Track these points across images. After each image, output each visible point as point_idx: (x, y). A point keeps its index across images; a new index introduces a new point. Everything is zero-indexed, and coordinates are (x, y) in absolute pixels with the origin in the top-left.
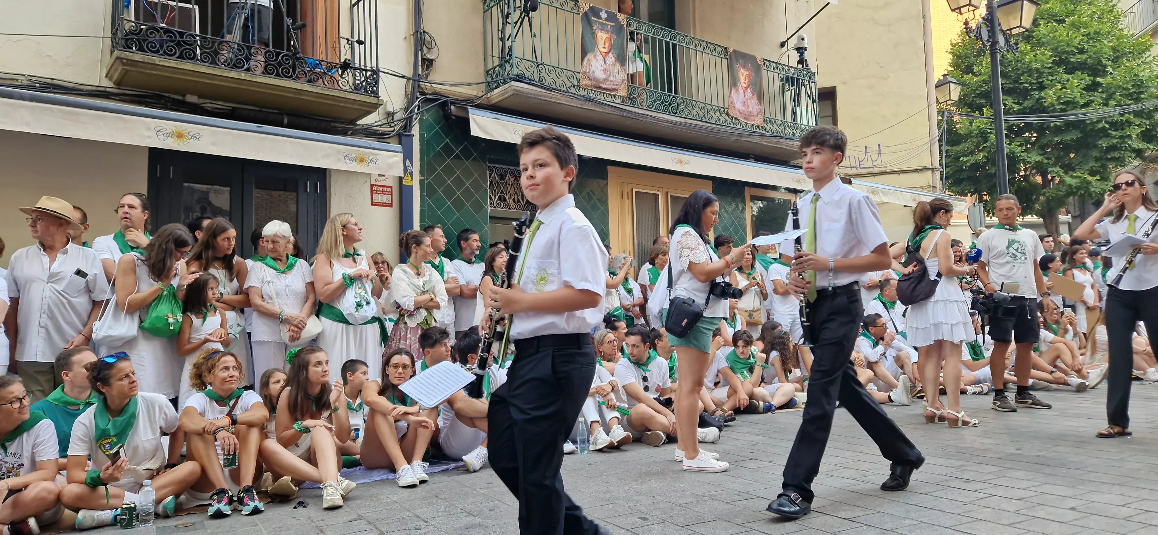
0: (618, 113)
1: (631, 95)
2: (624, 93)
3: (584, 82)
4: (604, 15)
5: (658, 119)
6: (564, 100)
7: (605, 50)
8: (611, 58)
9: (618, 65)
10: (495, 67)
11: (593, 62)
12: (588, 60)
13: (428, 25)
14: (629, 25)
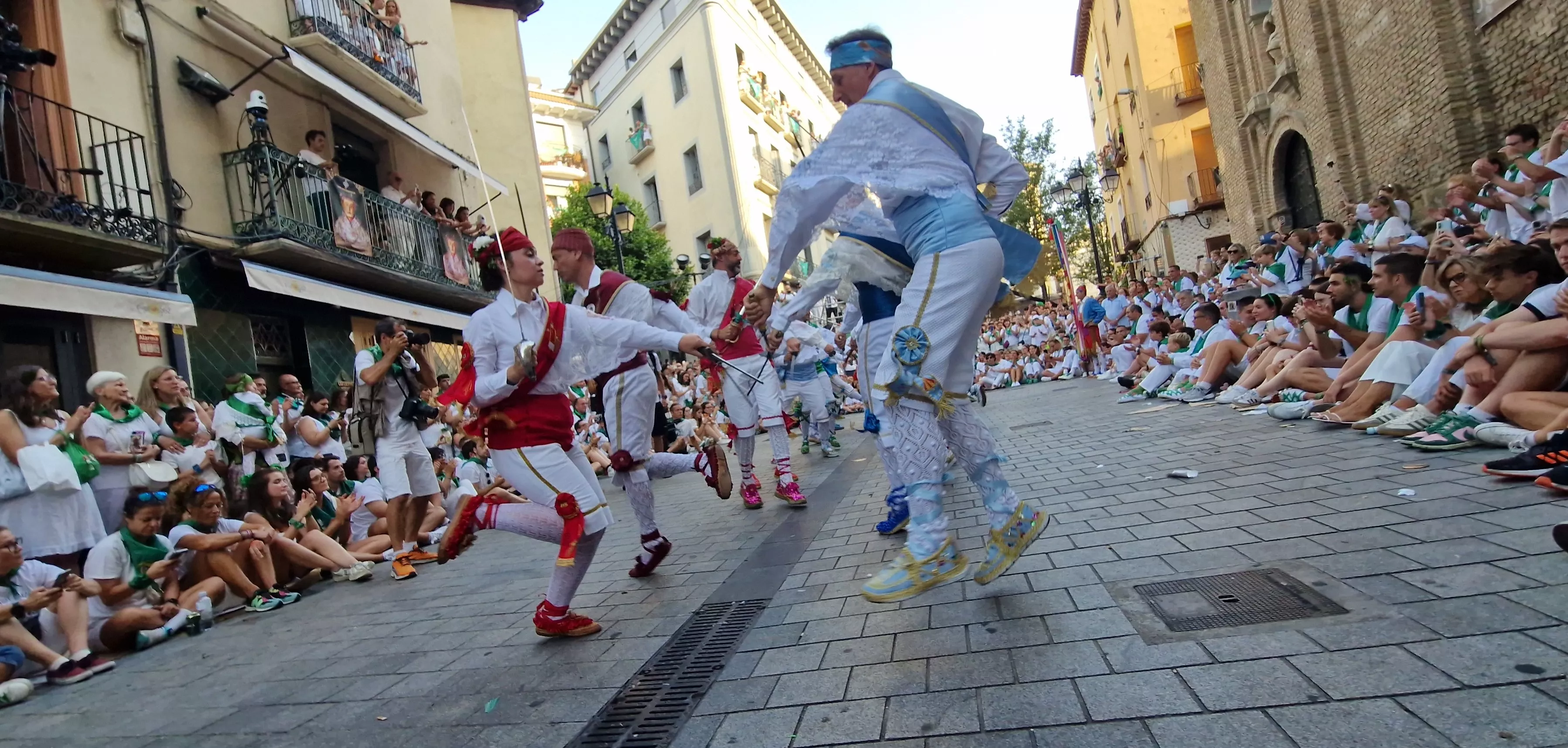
0: (367, 270)
1: (374, 254)
2: (369, 253)
3: (338, 242)
4: (346, 184)
5: (397, 277)
6: (325, 258)
7: (351, 216)
8: (356, 223)
9: (362, 230)
10: (247, 222)
11: (343, 225)
12: (340, 224)
13: (174, 174)
14: (366, 195)
